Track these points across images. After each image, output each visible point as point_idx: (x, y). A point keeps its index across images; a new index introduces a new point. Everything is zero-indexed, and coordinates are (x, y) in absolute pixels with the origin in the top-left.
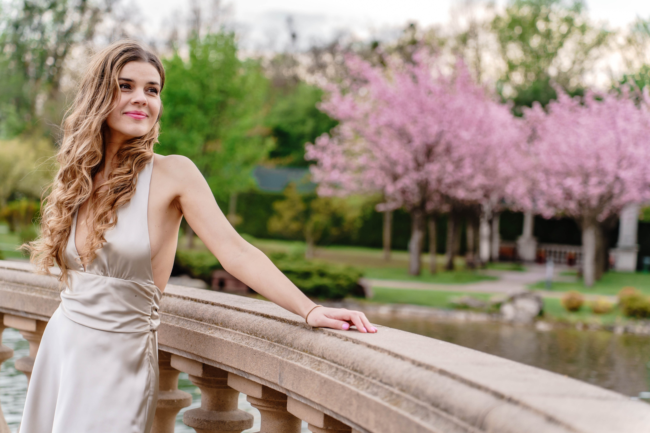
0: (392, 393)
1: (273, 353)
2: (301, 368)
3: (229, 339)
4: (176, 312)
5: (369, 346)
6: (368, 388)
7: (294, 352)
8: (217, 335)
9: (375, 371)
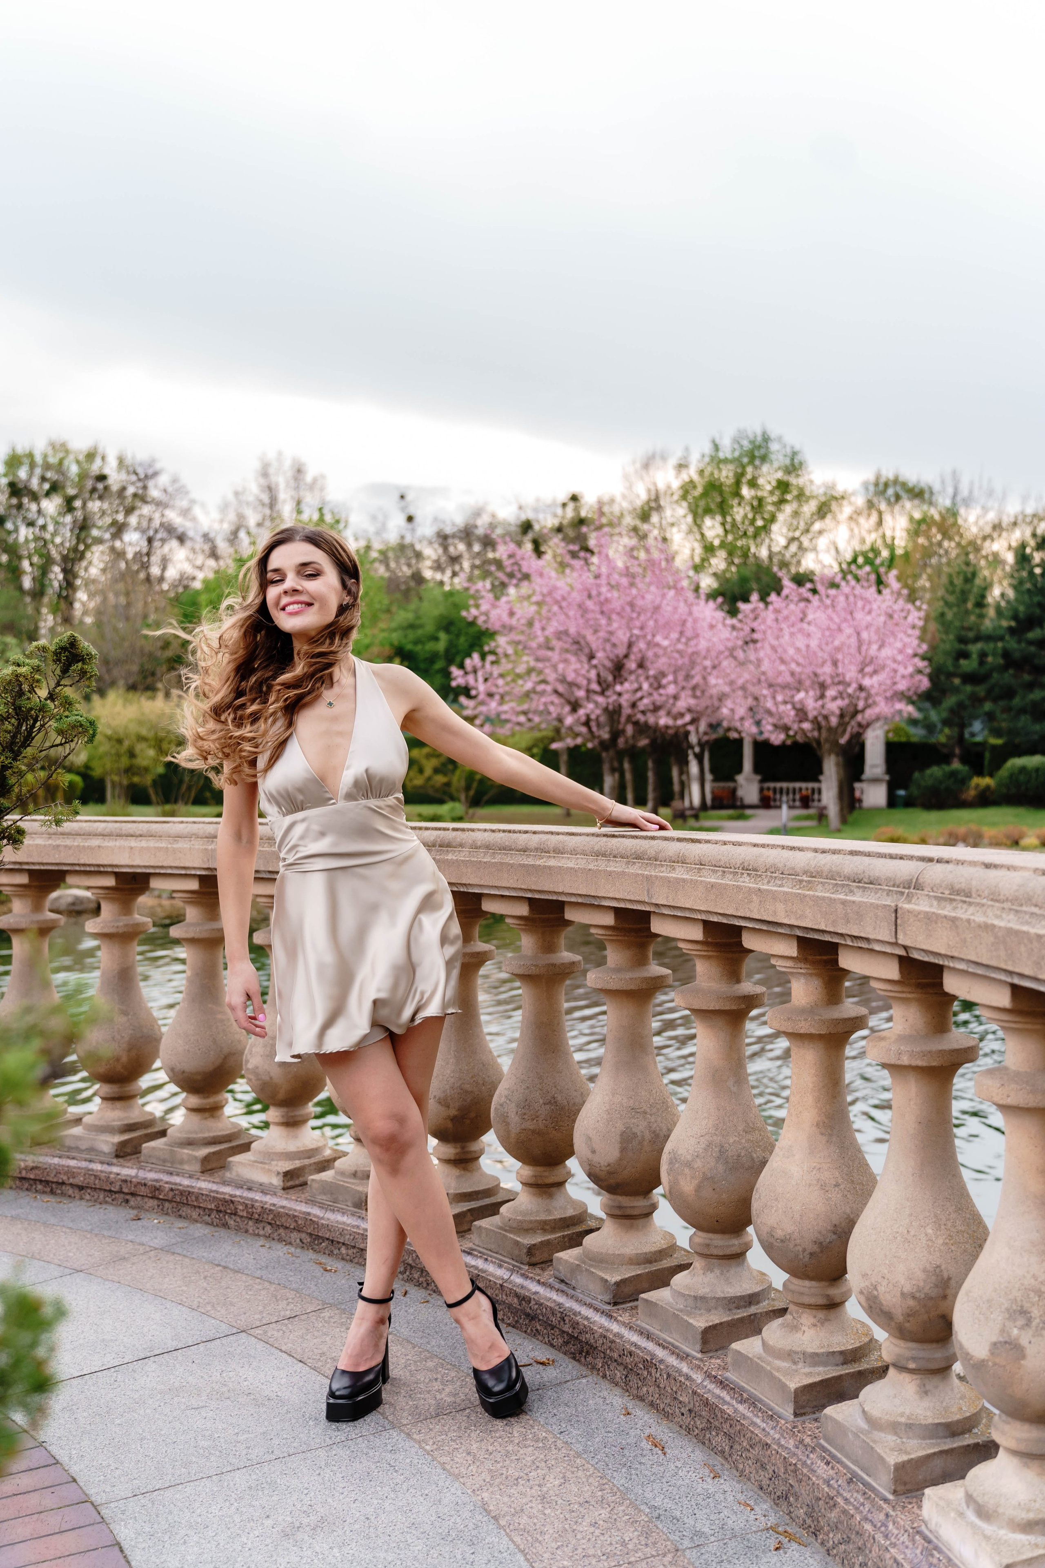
0: (801, 881)
1: (635, 869)
2: (676, 879)
3: (571, 864)
4: (487, 847)
5: (755, 846)
6: (769, 882)
7: (662, 866)
8: (552, 863)
9: (773, 865)
